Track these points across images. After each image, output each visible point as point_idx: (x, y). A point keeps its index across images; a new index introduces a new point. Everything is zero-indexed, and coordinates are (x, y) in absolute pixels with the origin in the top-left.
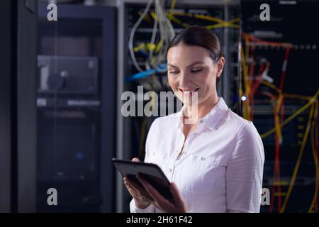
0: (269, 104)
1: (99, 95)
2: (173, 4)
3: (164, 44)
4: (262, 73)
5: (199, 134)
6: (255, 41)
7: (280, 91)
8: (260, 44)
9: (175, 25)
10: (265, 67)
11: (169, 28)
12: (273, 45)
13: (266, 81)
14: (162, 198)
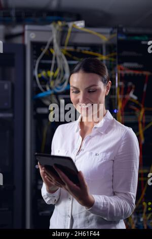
0: (134, 115)
1: (12, 109)
2: (66, 43)
3: (60, 71)
4: (129, 92)
5: (93, 137)
6: (124, 70)
7: (142, 106)
8: (128, 72)
9: (68, 59)
10: (131, 88)
11: (63, 60)
12: (137, 73)
13: (132, 98)
14: (71, 183)
